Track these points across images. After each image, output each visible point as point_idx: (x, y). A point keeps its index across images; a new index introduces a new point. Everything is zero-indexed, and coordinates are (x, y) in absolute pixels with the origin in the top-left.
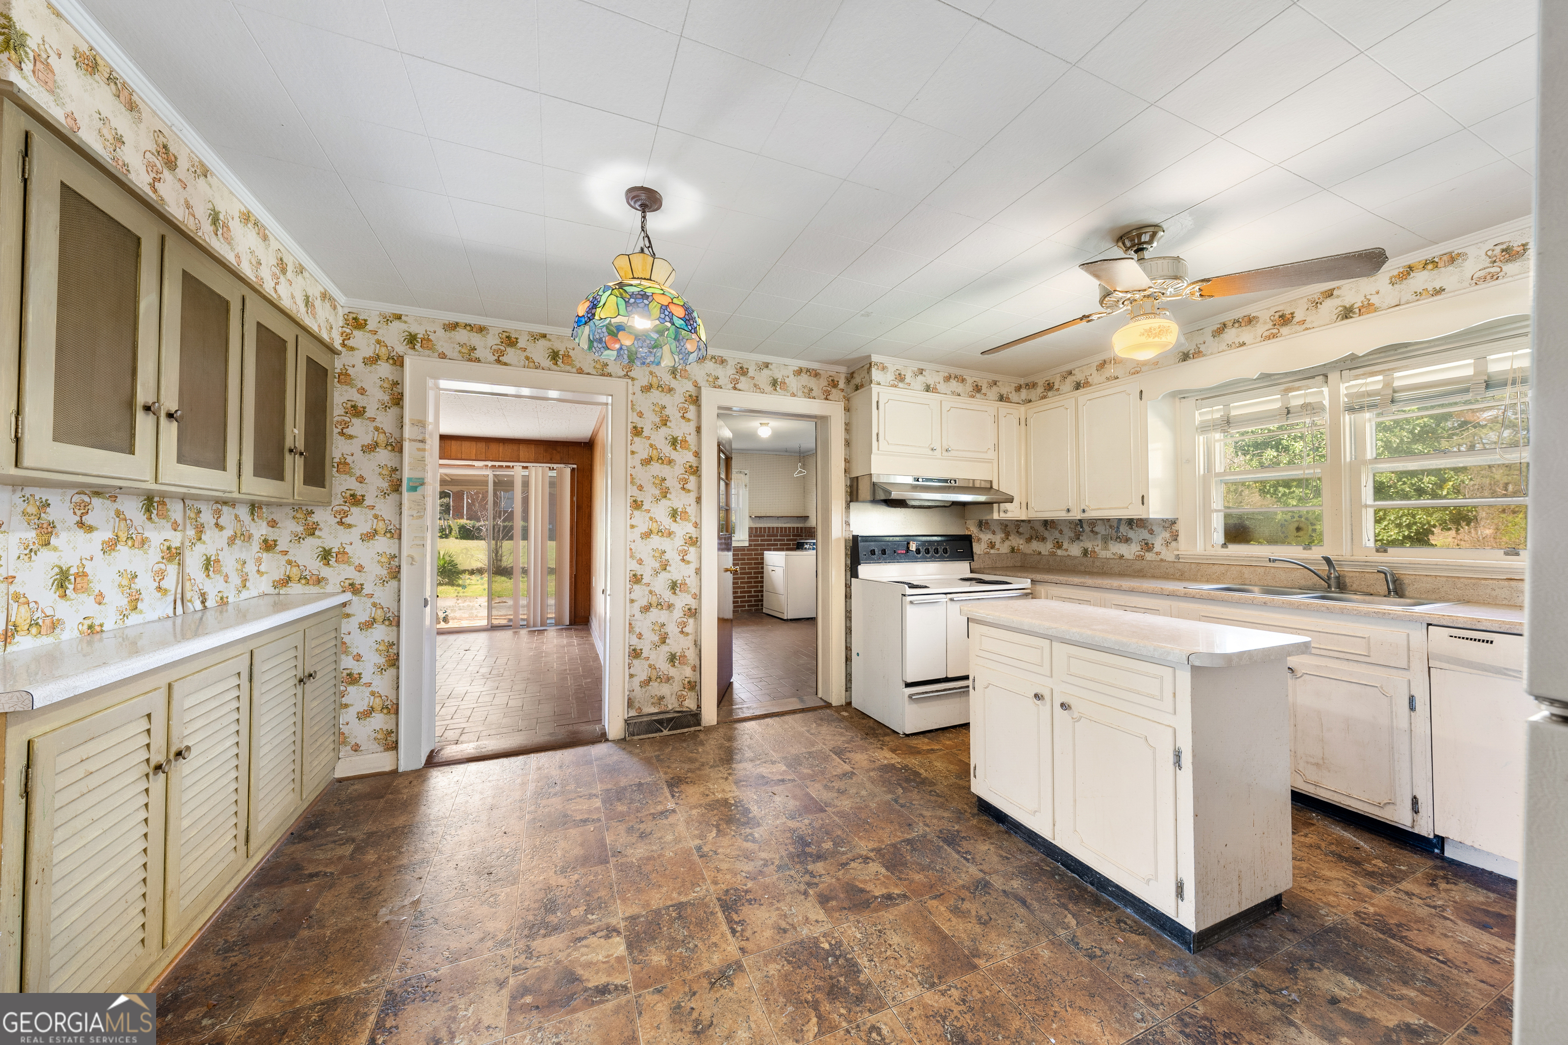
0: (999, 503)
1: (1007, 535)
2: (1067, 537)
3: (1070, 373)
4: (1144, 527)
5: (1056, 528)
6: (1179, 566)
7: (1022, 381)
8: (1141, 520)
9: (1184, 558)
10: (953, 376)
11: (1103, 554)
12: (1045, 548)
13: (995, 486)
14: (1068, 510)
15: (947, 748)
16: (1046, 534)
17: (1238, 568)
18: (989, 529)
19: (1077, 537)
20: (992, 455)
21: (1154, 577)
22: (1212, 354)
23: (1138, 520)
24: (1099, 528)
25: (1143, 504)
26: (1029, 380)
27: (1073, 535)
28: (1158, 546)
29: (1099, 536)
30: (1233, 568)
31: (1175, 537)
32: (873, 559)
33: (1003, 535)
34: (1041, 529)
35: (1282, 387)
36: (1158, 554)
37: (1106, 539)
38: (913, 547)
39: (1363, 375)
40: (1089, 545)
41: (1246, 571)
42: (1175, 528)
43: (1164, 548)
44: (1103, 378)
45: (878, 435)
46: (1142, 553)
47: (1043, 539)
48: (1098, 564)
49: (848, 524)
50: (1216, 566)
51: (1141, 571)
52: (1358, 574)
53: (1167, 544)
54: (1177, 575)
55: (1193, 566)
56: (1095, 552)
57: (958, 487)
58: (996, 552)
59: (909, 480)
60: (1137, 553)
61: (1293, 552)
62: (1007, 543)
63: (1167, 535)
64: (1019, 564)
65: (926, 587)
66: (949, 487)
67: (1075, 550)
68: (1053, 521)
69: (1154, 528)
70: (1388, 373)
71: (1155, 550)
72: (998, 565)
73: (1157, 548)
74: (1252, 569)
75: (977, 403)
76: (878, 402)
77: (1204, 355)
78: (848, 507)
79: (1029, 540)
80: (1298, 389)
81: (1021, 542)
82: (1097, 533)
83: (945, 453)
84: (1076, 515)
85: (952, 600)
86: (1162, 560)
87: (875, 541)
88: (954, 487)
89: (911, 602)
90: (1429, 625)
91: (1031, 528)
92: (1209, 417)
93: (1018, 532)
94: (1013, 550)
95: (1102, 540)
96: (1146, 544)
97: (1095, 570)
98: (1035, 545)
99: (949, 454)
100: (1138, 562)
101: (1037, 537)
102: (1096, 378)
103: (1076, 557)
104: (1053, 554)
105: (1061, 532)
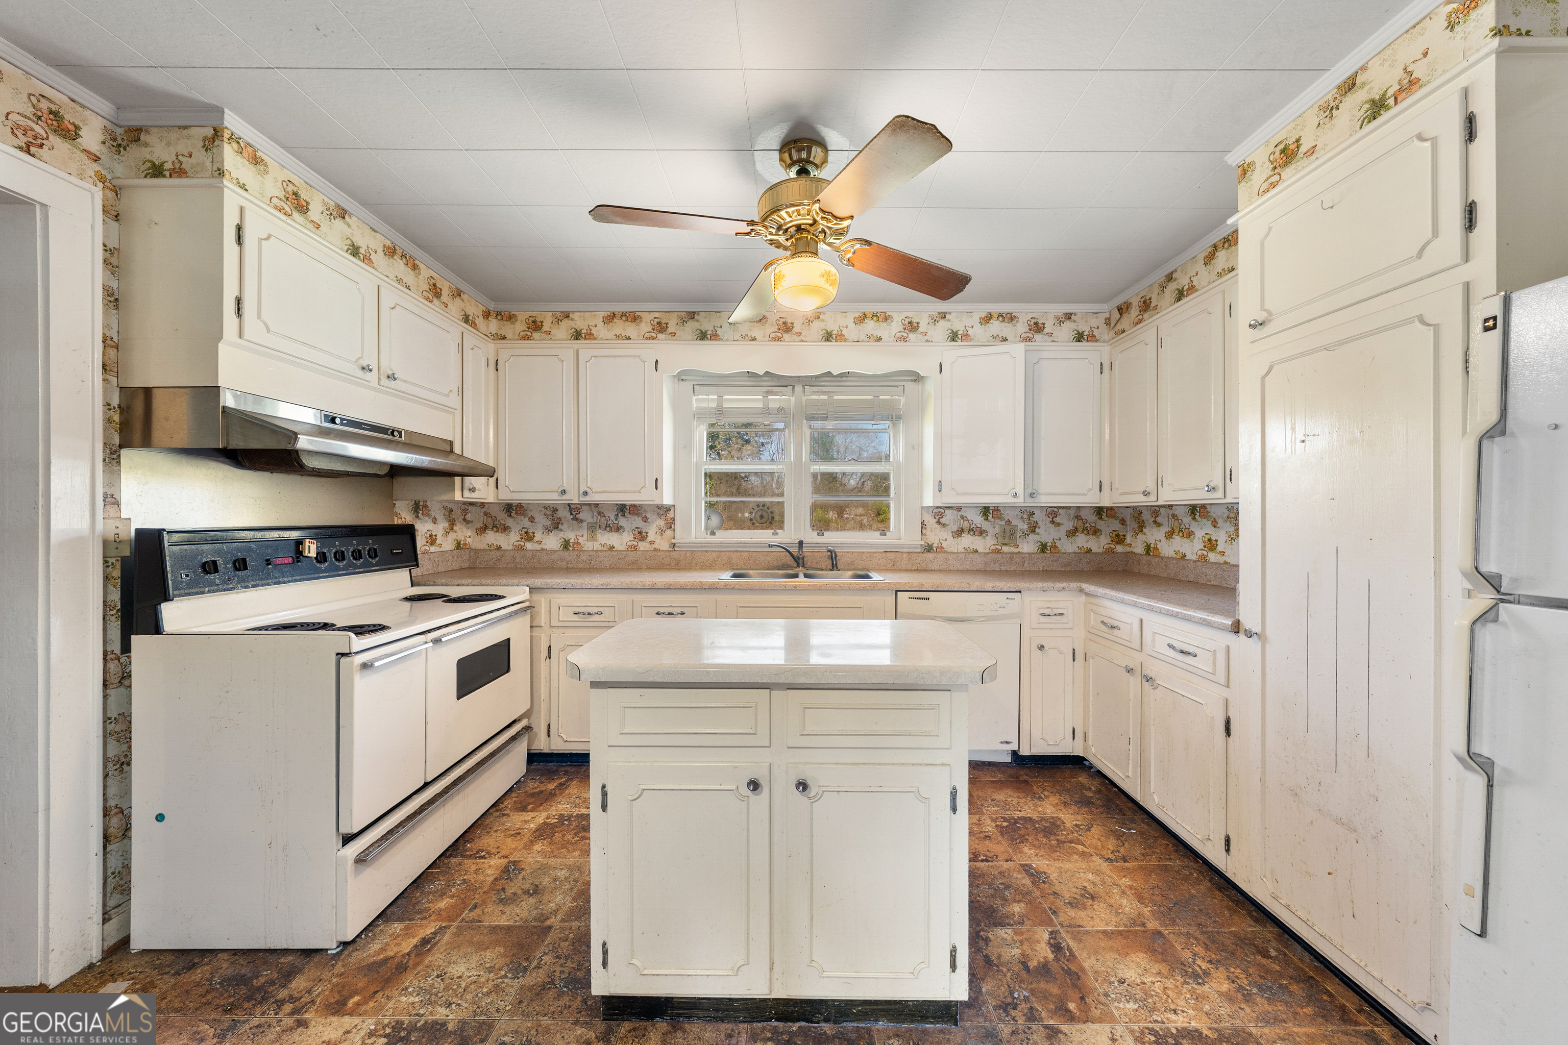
0: (462, 475)
1: (452, 523)
2: (540, 526)
3: (567, 316)
4: (638, 514)
5: (524, 515)
6: (675, 555)
7: (492, 306)
8: (634, 506)
9: (679, 547)
10: (399, 251)
11: (588, 545)
12: (508, 541)
13: (457, 450)
14: (564, 492)
15: (451, 919)
16: (510, 522)
17: (727, 553)
18: (428, 515)
19: (556, 525)
20: (455, 401)
21: (649, 568)
22: (727, 340)
23: (631, 506)
24: (585, 515)
25: (656, 489)
26: (503, 307)
27: (549, 523)
28: (652, 532)
29: (585, 524)
30: (724, 553)
31: (670, 524)
32: (211, 583)
33: (446, 525)
34: (502, 516)
35: (765, 389)
36: (652, 543)
37: (592, 528)
38: (311, 549)
39: (818, 392)
40: (571, 536)
41: (734, 556)
42: (671, 514)
43: (658, 536)
44: (611, 335)
45: (239, 302)
46: (635, 543)
47: (505, 529)
48: (584, 558)
49: (112, 501)
50: (709, 553)
51: (635, 563)
52: (811, 554)
53: (662, 532)
54: (673, 565)
55: (688, 554)
56: (579, 543)
57: (404, 444)
58: (438, 549)
59: (310, 417)
60: (630, 543)
61: (763, 536)
62: (452, 536)
63: (661, 523)
64: (466, 565)
65: (382, 628)
66: (390, 441)
67: (552, 542)
68: (520, 506)
69: (648, 515)
70: (831, 394)
71: (649, 539)
72: (441, 569)
73: (651, 537)
74: (739, 554)
75: (432, 311)
76: (239, 229)
77: (720, 340)
78: (112, 458)
79: (482, 530)
80: (776, 394)
81: (469, 533)
82: (582, 521)
83: (385, 381)
84: (573, 498)
85: (437, 641)
86: (655, 550)
87: (215, 541)
88: (398, 443)
89: (365, 666)
90: (897, 591)
91: (486, 514)
92: (705, 405)
93: (464, 520)
94: (458, 546)
95: (588, 529)
96: (640, 533)
97: (580, 566)
98: (491, 538)
99: (392, 383)
100: (632, 553)
101: (494, 526)
102: (601, 331)
103: (555, 551)
104: (520, 548)
105: (532, 519)
